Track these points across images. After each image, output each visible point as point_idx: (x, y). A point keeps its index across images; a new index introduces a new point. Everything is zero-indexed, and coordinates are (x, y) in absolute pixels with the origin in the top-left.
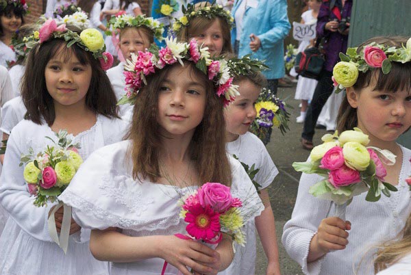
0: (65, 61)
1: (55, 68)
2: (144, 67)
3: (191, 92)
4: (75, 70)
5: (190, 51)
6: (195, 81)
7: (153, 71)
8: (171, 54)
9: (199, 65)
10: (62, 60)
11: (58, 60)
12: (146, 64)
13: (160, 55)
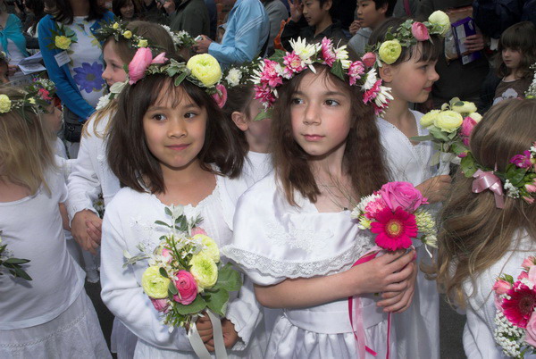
0: (174, 106)
1: (157, 117)
2: (270, 78)
3: (328, 103)
4: (187, 116)
5: (321, 54)
6: (332, 90)
7: (281, 82)
8: (299, 59)
9: (335, 70)
10: (169, 105)
11: (163, 105)
12: (272, 74)
13: (285, 62)
